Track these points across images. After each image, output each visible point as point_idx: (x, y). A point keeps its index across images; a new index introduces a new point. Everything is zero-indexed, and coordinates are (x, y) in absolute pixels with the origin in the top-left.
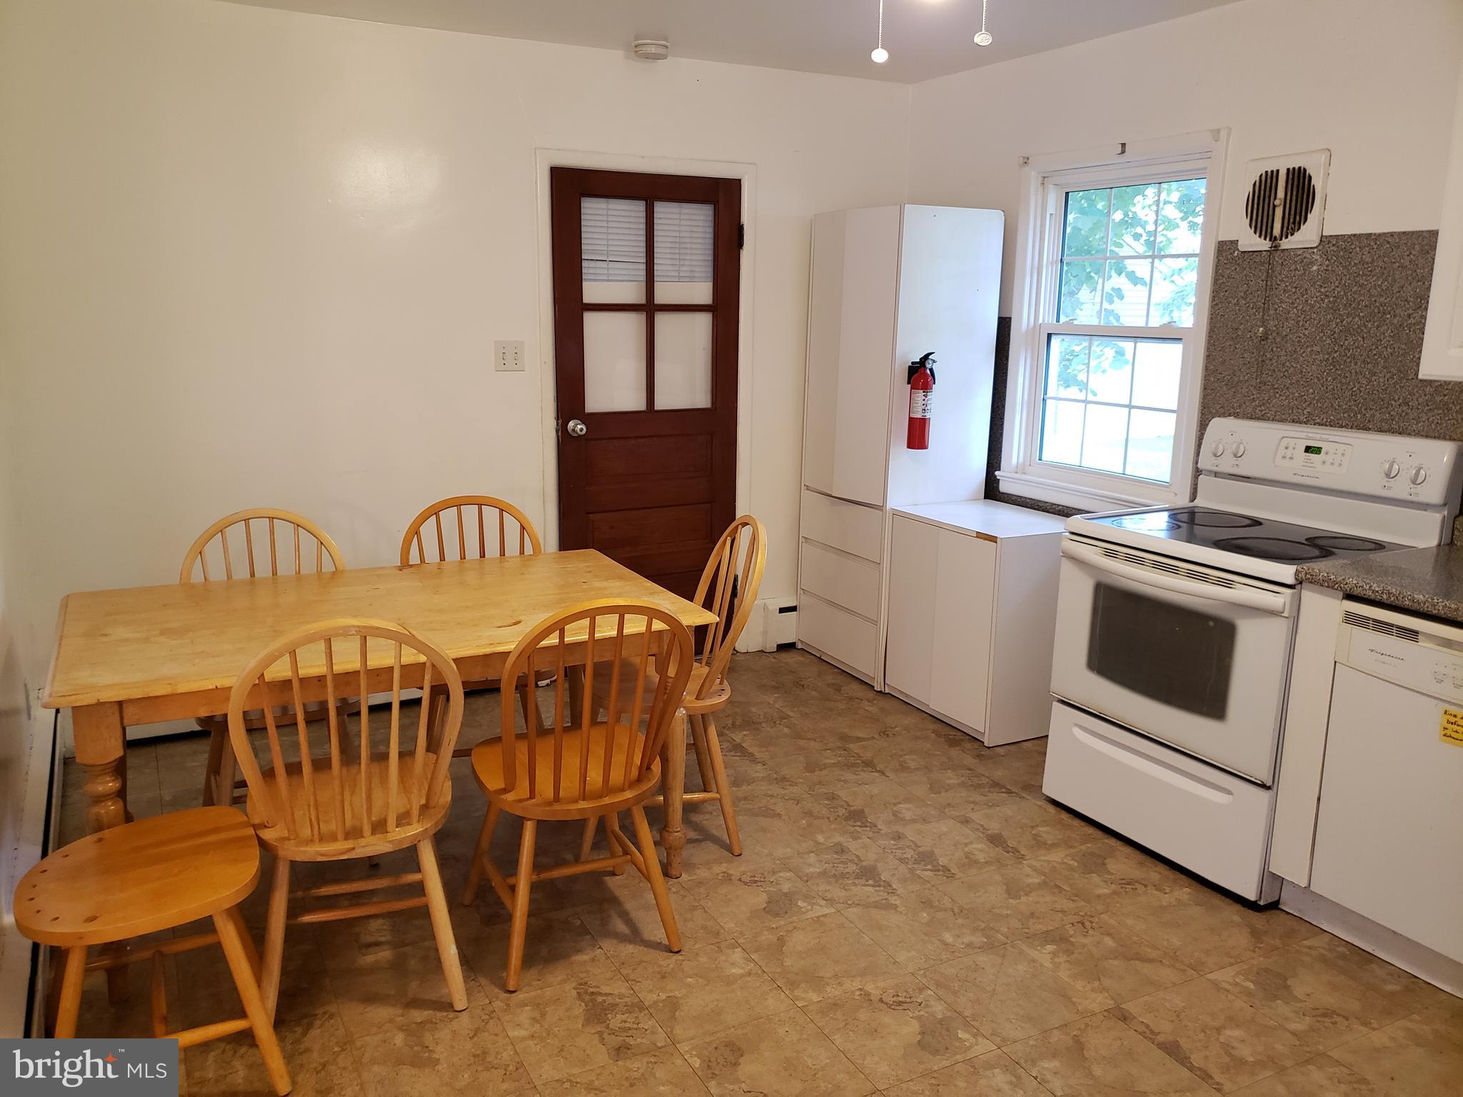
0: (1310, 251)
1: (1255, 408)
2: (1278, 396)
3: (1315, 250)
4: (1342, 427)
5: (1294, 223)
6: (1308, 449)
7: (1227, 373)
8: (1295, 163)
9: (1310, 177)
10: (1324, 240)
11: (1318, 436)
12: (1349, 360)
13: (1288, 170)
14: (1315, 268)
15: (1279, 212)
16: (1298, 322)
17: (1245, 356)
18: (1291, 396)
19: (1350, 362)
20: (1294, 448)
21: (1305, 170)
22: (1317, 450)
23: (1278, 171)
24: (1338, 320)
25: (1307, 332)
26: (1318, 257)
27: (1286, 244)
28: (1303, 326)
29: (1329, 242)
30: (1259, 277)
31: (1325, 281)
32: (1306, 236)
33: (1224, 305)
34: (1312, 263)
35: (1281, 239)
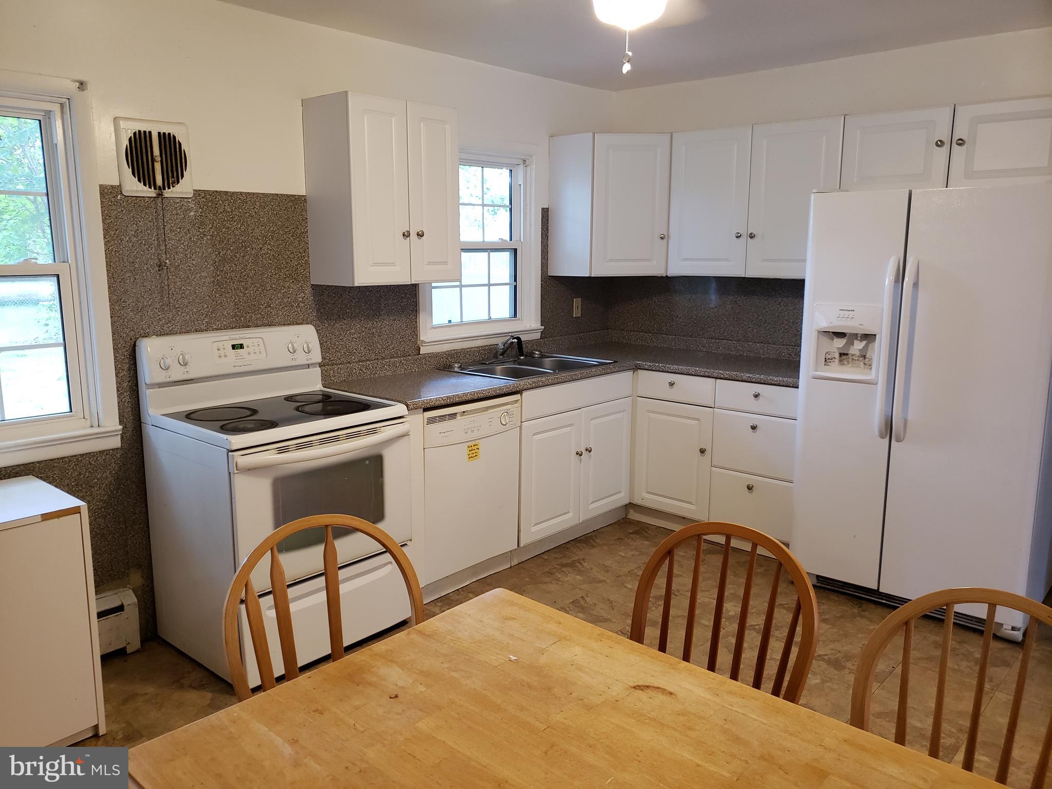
0: (186, 200)
1: (163, 326)
2: (180, 313)
3: (190, 200)
4: (233, 328)
5: (173, 177)
6: (234, 347)
7: (131, 301)
8: (165, 129)
9: (180, 144)
10: (197, 193)
11: (237, 336)
12: (228, 281)
13: (159, 133)
14: (192, 213)
15: (158, 166)
16: (186, 255)
17: (145, 284)
18: (191, 313)
19: (230, 282)
20: (224, 349)
21: (174, 137)
22: (241, 346)
23: (150, 132)
24: (217, 253)
25: (194, 262)
26: (193, 206)
27: (168, 193)
28: (190, 257)
29: (199, 195)
30: (147, 219)
31: (202, 223)
32: (183, 189)
33: (116, 242)
34: (190, 210)
35: (164, 189)
